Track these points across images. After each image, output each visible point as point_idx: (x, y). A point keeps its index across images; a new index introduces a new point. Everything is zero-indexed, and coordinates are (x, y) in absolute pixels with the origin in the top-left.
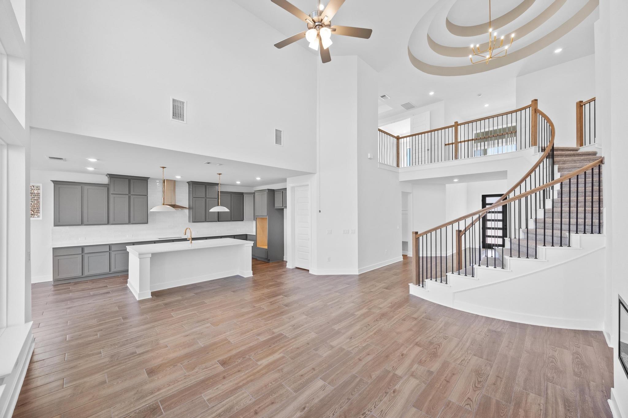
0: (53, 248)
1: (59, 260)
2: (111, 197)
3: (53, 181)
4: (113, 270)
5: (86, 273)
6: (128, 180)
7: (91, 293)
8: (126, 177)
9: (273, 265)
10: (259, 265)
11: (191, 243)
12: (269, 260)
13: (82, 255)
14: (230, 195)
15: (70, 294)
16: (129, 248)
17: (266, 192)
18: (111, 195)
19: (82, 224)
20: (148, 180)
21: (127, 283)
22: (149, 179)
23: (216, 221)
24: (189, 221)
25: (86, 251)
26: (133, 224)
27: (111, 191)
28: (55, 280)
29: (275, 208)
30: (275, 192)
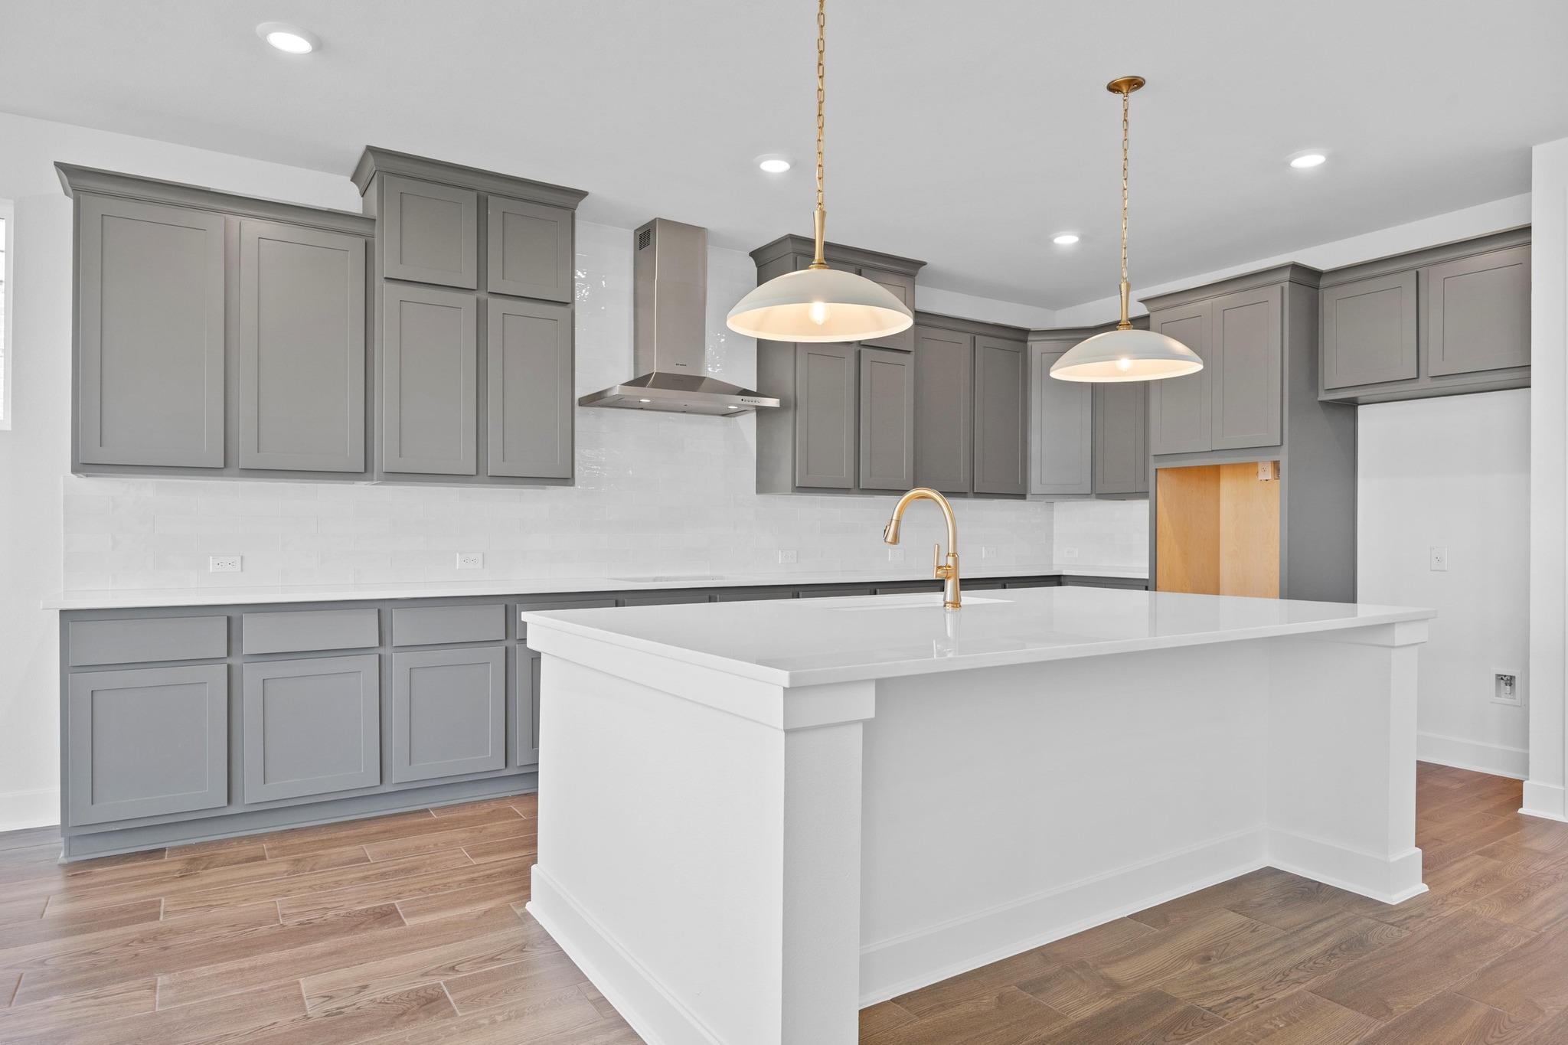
0: (62, 612)
1: (94, 693)
2: (388, 296)
3: (70, 172)
4: (399, 774)
5: (252, 793)
6: (474, 194)
7: (306, 984)
8: (468, 180)
11: (956, 604)
13: (229, 667)
14: (968, 336)
15: (162, 980)
16: (540, 628)
17: (1278, 288)
18: (387, 285)
19: (227, 465)
20: (577, 212)
21: (528, 898)
22: (583, 204)
24: (763, 486)
25: (255, 637)
27: (387, 264)
28: (72, 829)
29: (1324, 397)
30: (1317, 288)
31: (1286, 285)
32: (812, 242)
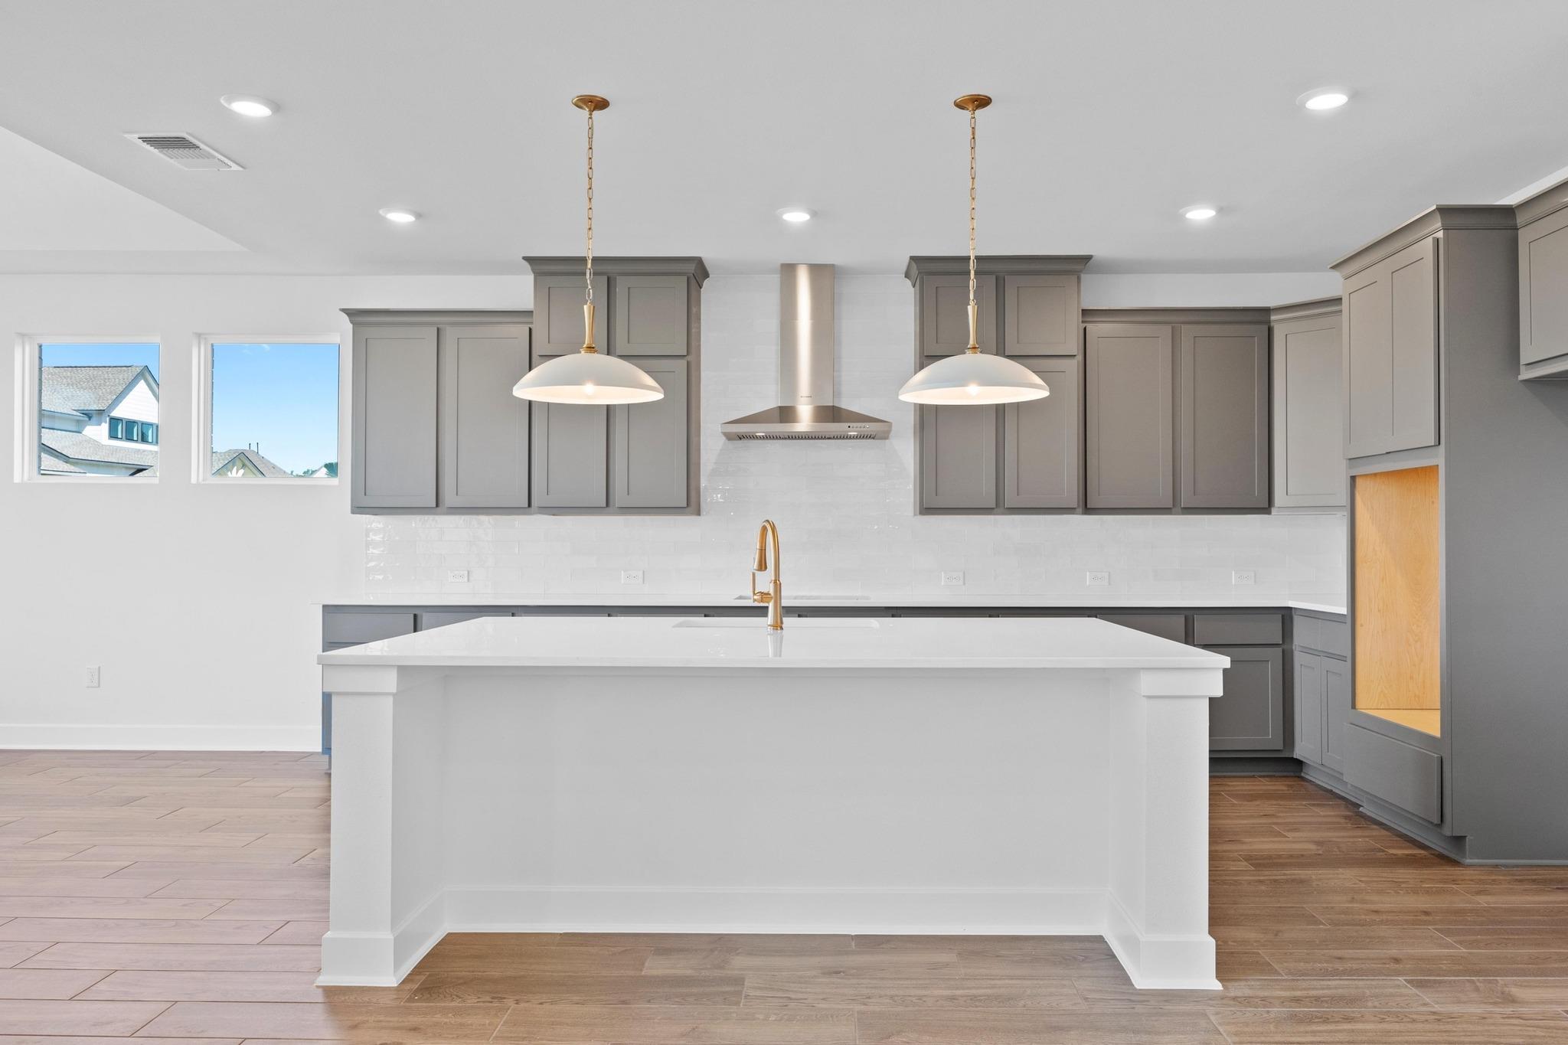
0: (324, 607)
3: (351, 313)
6: (605, 278)
9: (1483, 901)
10: (1347, 876)
12: (1458, 840)
17: (1432, 240)
18: (540, 361)
23: (1068, 510)
26: (627, 510)
27: (539, 345)
29: (1526, 374)
30: (1516, 229)
31: (1440, 234)
32: (969, 258)
